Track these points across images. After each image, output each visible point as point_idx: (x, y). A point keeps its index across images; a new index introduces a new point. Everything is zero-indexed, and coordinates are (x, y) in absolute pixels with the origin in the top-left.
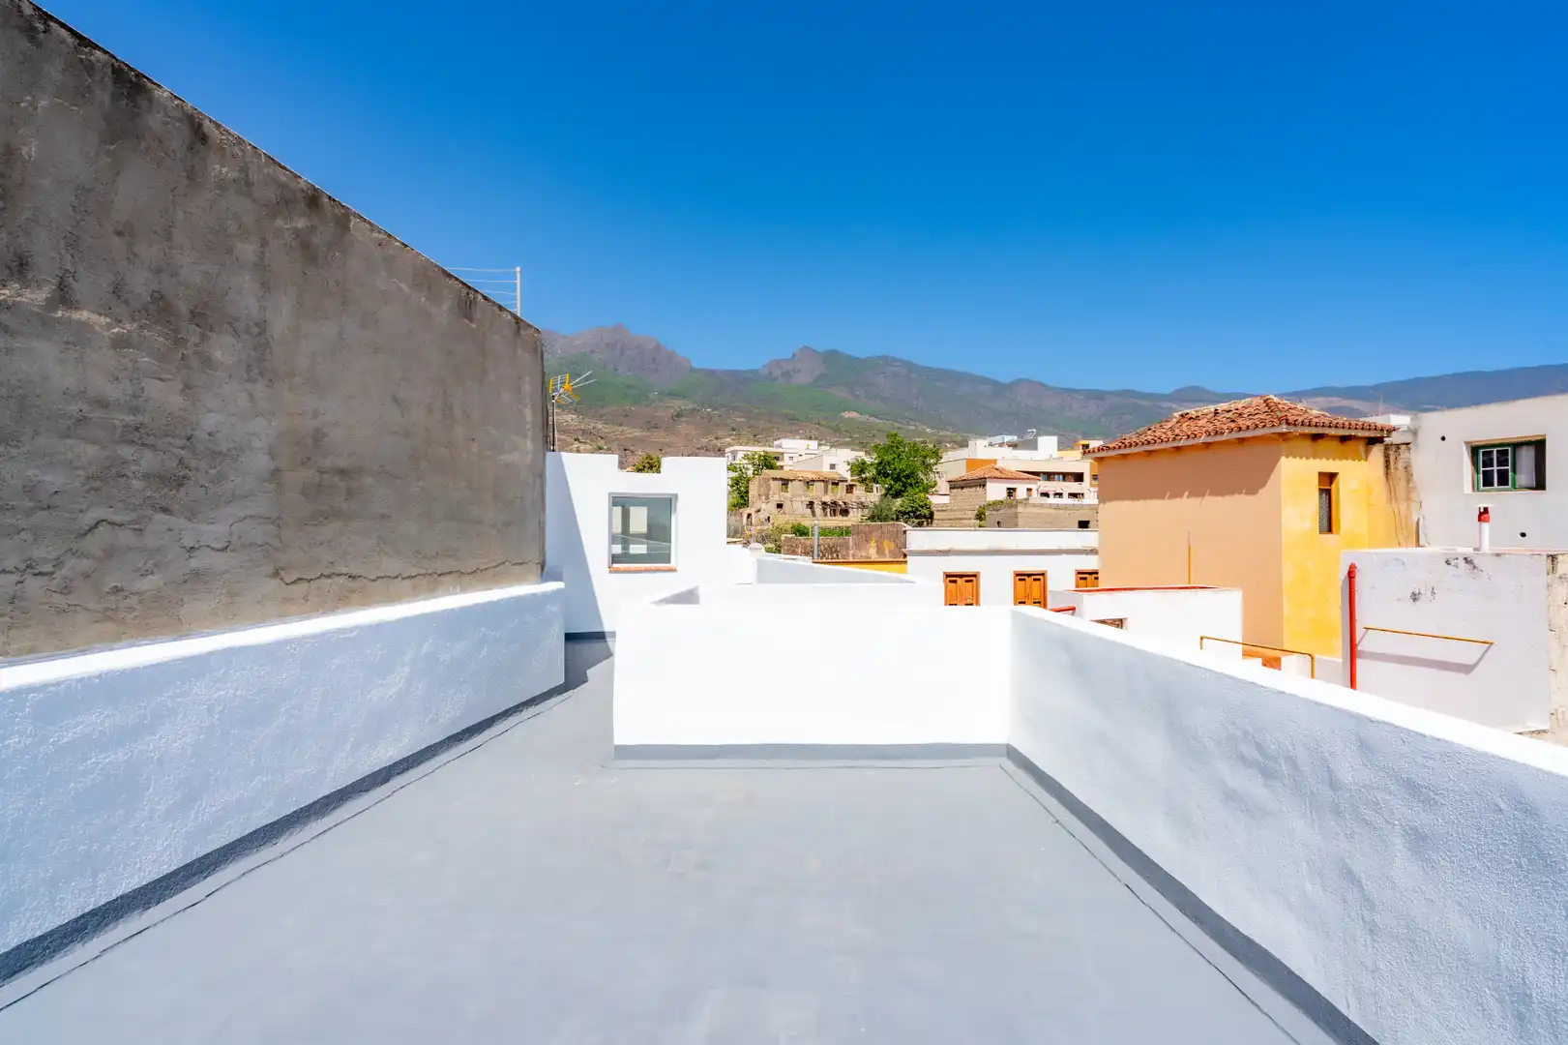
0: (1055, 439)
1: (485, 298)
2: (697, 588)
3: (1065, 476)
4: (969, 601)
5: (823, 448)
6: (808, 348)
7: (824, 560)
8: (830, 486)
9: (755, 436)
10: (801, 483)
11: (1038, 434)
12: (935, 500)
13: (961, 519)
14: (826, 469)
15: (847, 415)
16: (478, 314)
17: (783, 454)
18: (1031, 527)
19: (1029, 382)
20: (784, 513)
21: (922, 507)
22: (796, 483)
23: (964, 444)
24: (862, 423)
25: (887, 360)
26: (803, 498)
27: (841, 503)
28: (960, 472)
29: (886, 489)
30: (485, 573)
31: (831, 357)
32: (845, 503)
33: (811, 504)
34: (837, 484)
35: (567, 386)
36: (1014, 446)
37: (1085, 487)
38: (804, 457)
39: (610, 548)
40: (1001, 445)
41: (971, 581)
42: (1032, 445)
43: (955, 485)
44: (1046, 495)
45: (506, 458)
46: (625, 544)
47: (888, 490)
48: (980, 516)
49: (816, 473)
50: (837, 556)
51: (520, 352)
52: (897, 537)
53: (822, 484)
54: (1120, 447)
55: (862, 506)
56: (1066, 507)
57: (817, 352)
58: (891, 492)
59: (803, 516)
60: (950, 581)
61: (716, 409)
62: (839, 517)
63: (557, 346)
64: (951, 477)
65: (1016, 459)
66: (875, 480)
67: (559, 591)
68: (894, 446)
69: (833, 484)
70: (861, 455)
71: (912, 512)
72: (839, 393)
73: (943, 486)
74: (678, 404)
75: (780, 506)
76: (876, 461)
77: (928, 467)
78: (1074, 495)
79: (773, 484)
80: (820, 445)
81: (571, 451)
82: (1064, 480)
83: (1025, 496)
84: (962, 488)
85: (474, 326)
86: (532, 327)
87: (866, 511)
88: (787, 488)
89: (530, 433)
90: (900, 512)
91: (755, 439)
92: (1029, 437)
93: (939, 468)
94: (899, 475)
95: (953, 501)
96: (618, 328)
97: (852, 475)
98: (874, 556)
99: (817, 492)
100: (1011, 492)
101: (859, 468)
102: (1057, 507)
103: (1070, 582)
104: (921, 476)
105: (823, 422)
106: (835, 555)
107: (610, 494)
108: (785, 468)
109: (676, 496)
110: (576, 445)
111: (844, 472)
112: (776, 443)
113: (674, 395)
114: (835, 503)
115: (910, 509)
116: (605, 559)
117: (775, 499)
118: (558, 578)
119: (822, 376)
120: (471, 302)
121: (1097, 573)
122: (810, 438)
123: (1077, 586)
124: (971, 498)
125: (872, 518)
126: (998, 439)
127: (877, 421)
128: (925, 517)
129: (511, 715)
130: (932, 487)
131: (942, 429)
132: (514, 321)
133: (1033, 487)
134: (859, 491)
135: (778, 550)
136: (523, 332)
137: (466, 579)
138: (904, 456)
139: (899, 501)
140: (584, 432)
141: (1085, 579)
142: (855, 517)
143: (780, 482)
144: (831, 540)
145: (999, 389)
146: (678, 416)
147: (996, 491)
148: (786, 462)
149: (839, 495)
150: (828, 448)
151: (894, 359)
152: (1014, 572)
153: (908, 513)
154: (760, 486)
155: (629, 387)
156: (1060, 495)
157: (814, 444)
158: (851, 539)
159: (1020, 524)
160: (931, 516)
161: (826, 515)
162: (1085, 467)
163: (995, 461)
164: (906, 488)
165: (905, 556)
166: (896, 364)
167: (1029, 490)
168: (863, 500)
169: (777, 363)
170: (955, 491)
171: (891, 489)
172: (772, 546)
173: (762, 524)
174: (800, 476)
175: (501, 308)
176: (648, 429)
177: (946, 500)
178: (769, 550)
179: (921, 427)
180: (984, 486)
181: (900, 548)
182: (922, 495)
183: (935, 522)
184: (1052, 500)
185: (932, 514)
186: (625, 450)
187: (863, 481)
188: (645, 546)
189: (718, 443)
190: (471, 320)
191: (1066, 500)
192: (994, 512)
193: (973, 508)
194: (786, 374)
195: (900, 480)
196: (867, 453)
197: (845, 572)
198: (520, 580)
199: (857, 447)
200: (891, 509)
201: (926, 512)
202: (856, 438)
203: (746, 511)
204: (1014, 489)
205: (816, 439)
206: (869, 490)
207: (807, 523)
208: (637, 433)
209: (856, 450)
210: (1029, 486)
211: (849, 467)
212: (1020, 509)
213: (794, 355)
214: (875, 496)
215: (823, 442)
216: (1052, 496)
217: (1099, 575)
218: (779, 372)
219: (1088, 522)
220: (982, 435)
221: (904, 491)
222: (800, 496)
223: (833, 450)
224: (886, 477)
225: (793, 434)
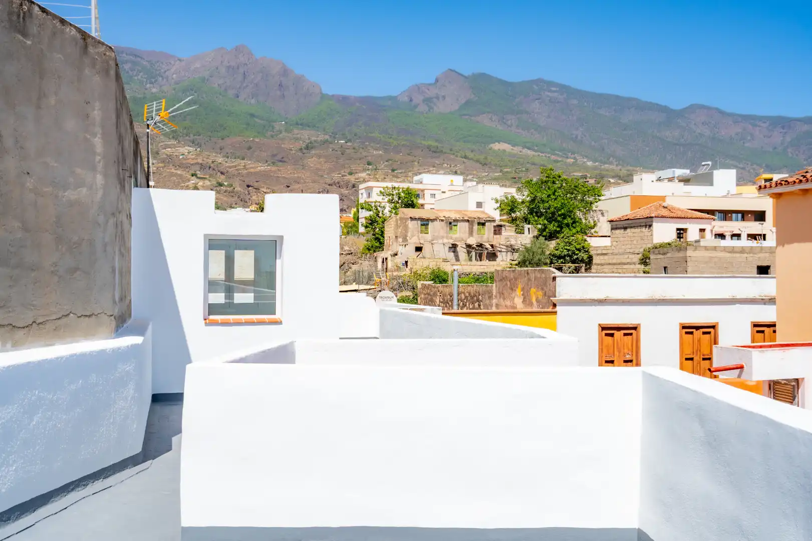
0: (732, 173)
1: (43, 10)
2: (292, 343)
3: (744, 215)
4: (628, 357)
5: (469, 184)
6: (451, 70)
7: (465, 310)
8: (476, 227)
9: (393, 170)
10: (443, 223)
11: (714, 167)
12: (594, 243)
13: (625, 264)
14: (472, 207)
15: (497, 146)
16: (33, 29)
17: (423, 191)
18: (701, 273)
19: (702, 107)
20: (424, 258)
21: (579, 250)
22: (437, 223)
23: (627, 179)
24: (514, 156)
25: (543, 84)
26: (445, 241)
27: (488, 246)
28: (623, 210)
29: (539, 230)
30: (41, 326)
31: (480, 82)
32: (492, 246)
33: (454, 247)
34: (483, 224)
35: (163, 114)
36: (686, 181)
37: (768, 227)
38: (448, 194)
39: (206, 298)
40: (671, 180)
41: (631, 334)
42: (707, 180)
43: (619, 225)
44: (722, 236)
45: (71, 195)
46: (229, 292)
47: (542, 231)
48: (644, 261)
49: (459, 212)
50: (479, 305)
51: (87, 71)
52: (545, 284)
53: (467, 224)
54: (801, 181)
55: (513, 250)
56: (742, 250)
57: (462, 75)
58: (544, 233)
59: (445, 260)
60: (607, 335)
61: (350, 141)
62: (485, 262)
63: (173, 70)
64: (614, 217)
65: (688, 195)
66: (526, 220)
67: (135, 347)
68: (549, 181)
69: (479, 224)
70: (512, 191)
71: (568, 255)
72: (487, 122)
73: (604, 227)
74: (306, 135)
75: (419, 249)
76: (528, 199)
77: (588, 207)
78: (753, 237)
79: (411, 225)
80: (465, 181)
81: (187, 188)
82: (743, 219)
83: (697, 238)
84: (625, 228)
85: (29, 42)
86: (103, 44)
87: (516, 255)
88: (427, 229)
89: (100, 166)
90: (554, 255)
91: (394, 172)
92: (701, 171)
93: (600, 205)
94: (553, 213)
95: (615, 243)
96: (238, 50)
97: (501, 215)
98: (520, 307)
99: (461, 234)
100: (681, 233)
101: (510, 207)
102: (732, 250)
103: (745, 336)
104: (579, 214)
105: (471, 155)
106: (477, 305)
107: (205, 236)
108: (426, 207)
109: (282, 237)
110: (194, 180)
111: (492, 211)
112: (416, 178)
113: (302, 125)
114: (481, 245)
115: (566, 252)
116: (199, 310)
117: (414, 241)
118: (140, 330)
119: (468, 103)
120: (24, 13)
121: (774, 325)
122: (456, 173)
123: (753, 341)
124: (636, 241)
125: (522, 264)
126: (668, 173)
127: (529, 152)
128: (582, 261)
129: (73, 490)
130: (592, 228)
131: (605, 163)
132: (79, 36)
133: (708, 227)
134: (508, 233)
135: (414, 300)
136: (91, 49)
137: (20, 334)
138: (560, 192)
139: (553, 244)
140: (202, 167)
141: (763, 332)
142: (504, 261)
143: (419, 222)
144: (475, 288)
145: (670, 115)
146: (307, 148)
147: (664, 232)
148: (426, 200)
149: (486, 236)
150: (475, 183)
151: (550, 84)
152: (681, 324)
153: (564, 257)
154: (397, 226)
155: (252, 115)
156: (738, 236)
157: (458, 179)
158: (494, 288)
159: (689, 270)
160: (589, 262)
161: (470, 260)
162: (766, 204)
163: (663, 198)
164: (562, 228)
165: (555, 305)
166: (553, 89)
167: (702, 230)
168: (513, 242)
169: (419, 88)
170: (618, 231)
171: (544, 230)
172: (409, 293)
173: (398, 269)
174: (441, 215)
175: (63, 21)
176: (274, 163)
177: (606, 242)
178: (402, 300)
179: (581, 160)
180: (650, 226)
181: (549, 297)
182: (580, 237)
183: (594, 267)
184: (728, 242)
185: (590, 258)
186: (248, 186)
187: (513, 220)
188: (252, 295)
189: (352, 179)
190: (25, 34)
191: (744, 242)
192: (661, 256)
193: (637, 251)
194: (428, 101)
195: (556, 220)
196: (519, 190)
197: (474, 324)
198: (89, 334)
199: (508, 183)
200: (543, 253)
201: (585, 257)
202: (507, 172)
203: (381, 255)
204: (685, 230)
205: (462, 174)
206: (520, 231)
207: (447, 268)
208: (262, 167)
209: (505, 186)
210: (702, 227)
211: (498, 205)
212: (690, 253)
213: (437, 80)
214: (526, 238)
215: (470, 177)
216: (728, 237)
217: (777, 328)
218: (421, 98)
219: (768, 267)
220: (651, 169)
221: (559, 232)
222: (443, 237)
223: (480, 186)
224: (538, 217)
225: (436, 168)
